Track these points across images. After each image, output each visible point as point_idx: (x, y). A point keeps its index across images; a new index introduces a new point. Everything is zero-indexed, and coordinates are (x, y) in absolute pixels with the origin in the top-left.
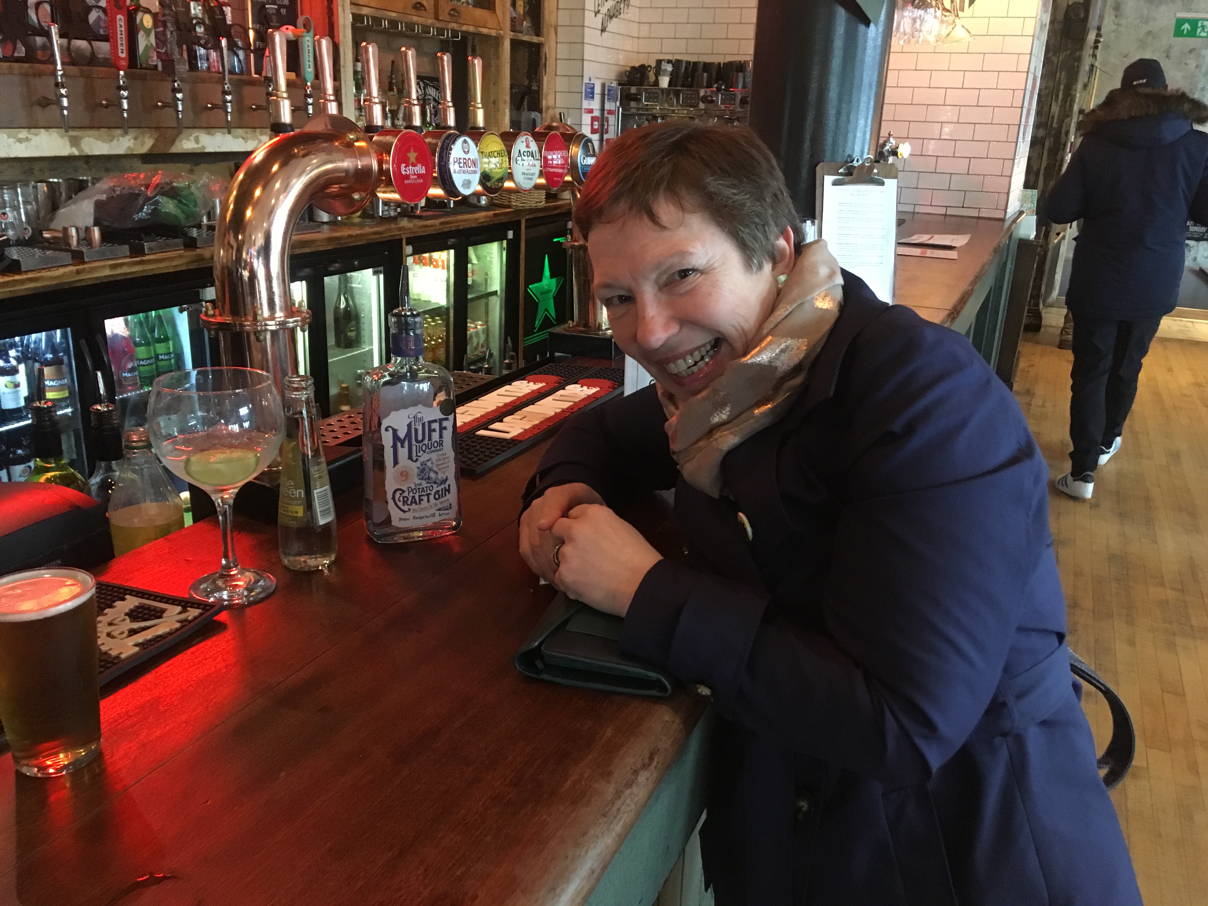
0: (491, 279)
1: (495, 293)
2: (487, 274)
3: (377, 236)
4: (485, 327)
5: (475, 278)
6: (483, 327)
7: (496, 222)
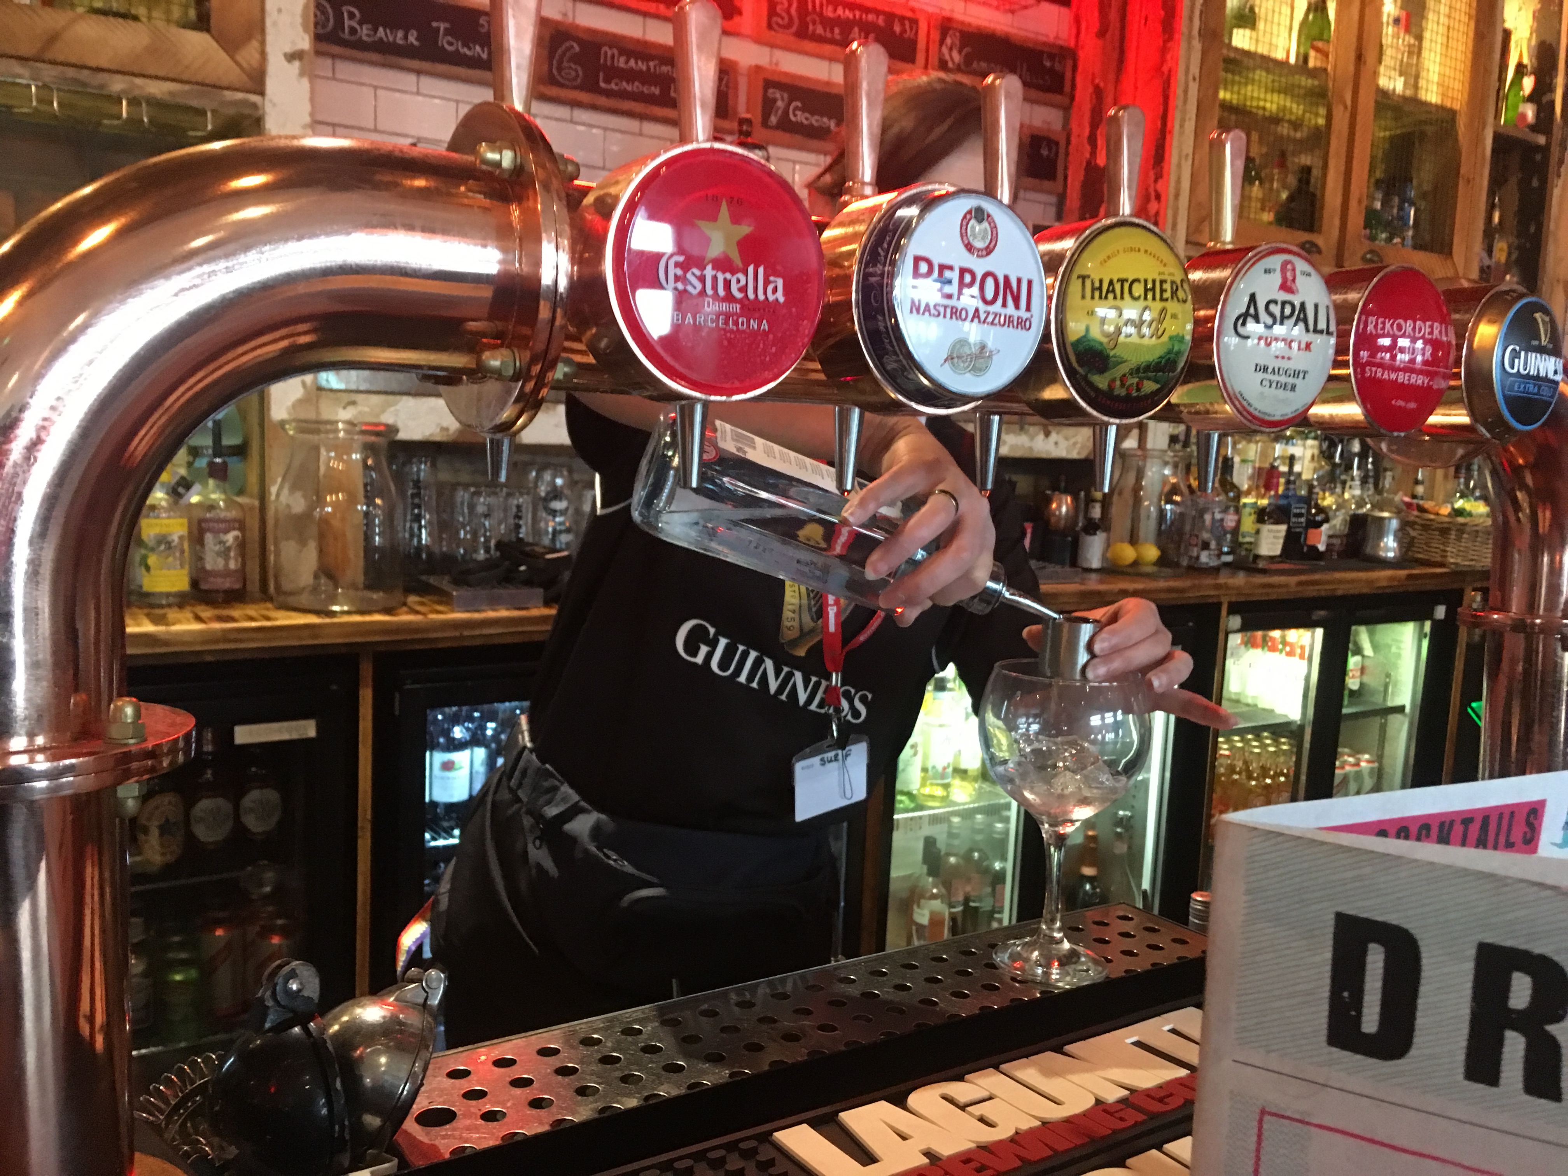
0: (1395, 685)
1: (1400, 709)
2: (1388, 676)
3: (1174, 595)
4: (1376, 765)
5: (1366, 679)
6: (1371, 765)
7: (1411, 589)
